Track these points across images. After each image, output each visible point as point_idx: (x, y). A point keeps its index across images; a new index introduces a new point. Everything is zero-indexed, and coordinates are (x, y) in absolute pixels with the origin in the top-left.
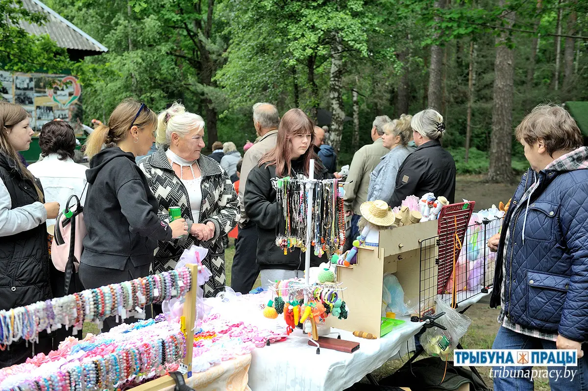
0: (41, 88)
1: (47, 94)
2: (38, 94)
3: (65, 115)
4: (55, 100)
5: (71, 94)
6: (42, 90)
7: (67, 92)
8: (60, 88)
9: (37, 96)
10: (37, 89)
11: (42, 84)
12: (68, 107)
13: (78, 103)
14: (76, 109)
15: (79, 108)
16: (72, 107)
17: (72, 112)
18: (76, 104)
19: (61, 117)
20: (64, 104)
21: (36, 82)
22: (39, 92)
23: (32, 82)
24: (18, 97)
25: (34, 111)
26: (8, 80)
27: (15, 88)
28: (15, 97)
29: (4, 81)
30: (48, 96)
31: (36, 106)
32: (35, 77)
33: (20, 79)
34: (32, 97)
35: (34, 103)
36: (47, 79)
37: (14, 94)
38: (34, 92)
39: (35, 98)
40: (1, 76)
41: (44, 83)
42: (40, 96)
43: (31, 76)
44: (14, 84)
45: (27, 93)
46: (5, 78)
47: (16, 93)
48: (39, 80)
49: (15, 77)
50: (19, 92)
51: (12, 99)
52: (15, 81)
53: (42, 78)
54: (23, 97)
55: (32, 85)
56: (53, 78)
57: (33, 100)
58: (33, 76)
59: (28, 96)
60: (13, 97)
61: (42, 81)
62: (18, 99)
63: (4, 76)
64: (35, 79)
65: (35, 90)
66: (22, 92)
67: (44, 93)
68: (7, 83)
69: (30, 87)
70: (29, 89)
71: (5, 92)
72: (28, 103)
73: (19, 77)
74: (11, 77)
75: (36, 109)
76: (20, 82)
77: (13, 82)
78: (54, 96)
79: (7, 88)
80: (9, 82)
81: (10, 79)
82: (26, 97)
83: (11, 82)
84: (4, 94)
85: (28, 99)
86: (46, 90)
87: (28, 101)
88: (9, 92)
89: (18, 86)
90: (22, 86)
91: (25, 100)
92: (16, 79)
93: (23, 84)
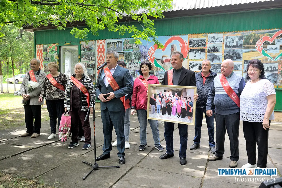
1: (257, 49)
2: (247, 50)
4: (264, 54)
6: (251, 46)
7: (277, 46)
8: (271, 43)
9: (246, 52)
10: (246, 46)
11: (251, 41)
12: (278, 60)
19: (270, 69)
20: (274, 58)
21: (245, 39)
22: (248, 48)
23: (241, 40)
24: (226, 54)
25: (242, 65)
26: (219, 41)
27: (225, 46)
28: (224, 54)
29: (216, 41)
30: (257, 51)
31: (244, 61)
32: (244, 35)
33: (230, 38)
34: (241, 53)
35: (242, 59)
36: (257, 35)
37: (224, 51)
38: (243, 48)
39: (243, 54)
40: (214, 37)
41: (253, 40)
42: (248, 52)
43: (241, 34)
44: (225, 43)
45: (236, 49)
46: (217, 39)
47: (226, 51)
48: (249, 37)
49: (225, 37)
50: (228, 49)
51: (222, 56)
52: (225, 40)
53: (252, 35)
54: (232, 53)
55: (242, 42)
56: (263, 34)
57: (241, 55)
58: (243, 35)
59: (237, 52)
60: (223, 55)
61: (252, 38)
62: (227, 55)
63: (216, 37)
64: (244, 37)
65: (243, 47)
66: (231, 49)
67: (253, 49)
68: (218, 43)
69: (239, 44)
70: (238, 46)
71: (216, 50)
72: (236, 59)
73: (229, 37)
74: (222, 38)
75: (243, 63)
76: (230, 41)
77: (223, 41)
78: (263, 50)
79: (217, 48)
80: (220, 42)
81: (221, 39)
82: (235, 53)
83: (221, 42)
84: (215, 52)
85: (237, 55)
86: (256, 45)
87: (236, 56)
88: (219, 50)
89: (228, 45)
90: (231, 44)
91: (234, 56)
92: (226, 39)
93: (232, 42)
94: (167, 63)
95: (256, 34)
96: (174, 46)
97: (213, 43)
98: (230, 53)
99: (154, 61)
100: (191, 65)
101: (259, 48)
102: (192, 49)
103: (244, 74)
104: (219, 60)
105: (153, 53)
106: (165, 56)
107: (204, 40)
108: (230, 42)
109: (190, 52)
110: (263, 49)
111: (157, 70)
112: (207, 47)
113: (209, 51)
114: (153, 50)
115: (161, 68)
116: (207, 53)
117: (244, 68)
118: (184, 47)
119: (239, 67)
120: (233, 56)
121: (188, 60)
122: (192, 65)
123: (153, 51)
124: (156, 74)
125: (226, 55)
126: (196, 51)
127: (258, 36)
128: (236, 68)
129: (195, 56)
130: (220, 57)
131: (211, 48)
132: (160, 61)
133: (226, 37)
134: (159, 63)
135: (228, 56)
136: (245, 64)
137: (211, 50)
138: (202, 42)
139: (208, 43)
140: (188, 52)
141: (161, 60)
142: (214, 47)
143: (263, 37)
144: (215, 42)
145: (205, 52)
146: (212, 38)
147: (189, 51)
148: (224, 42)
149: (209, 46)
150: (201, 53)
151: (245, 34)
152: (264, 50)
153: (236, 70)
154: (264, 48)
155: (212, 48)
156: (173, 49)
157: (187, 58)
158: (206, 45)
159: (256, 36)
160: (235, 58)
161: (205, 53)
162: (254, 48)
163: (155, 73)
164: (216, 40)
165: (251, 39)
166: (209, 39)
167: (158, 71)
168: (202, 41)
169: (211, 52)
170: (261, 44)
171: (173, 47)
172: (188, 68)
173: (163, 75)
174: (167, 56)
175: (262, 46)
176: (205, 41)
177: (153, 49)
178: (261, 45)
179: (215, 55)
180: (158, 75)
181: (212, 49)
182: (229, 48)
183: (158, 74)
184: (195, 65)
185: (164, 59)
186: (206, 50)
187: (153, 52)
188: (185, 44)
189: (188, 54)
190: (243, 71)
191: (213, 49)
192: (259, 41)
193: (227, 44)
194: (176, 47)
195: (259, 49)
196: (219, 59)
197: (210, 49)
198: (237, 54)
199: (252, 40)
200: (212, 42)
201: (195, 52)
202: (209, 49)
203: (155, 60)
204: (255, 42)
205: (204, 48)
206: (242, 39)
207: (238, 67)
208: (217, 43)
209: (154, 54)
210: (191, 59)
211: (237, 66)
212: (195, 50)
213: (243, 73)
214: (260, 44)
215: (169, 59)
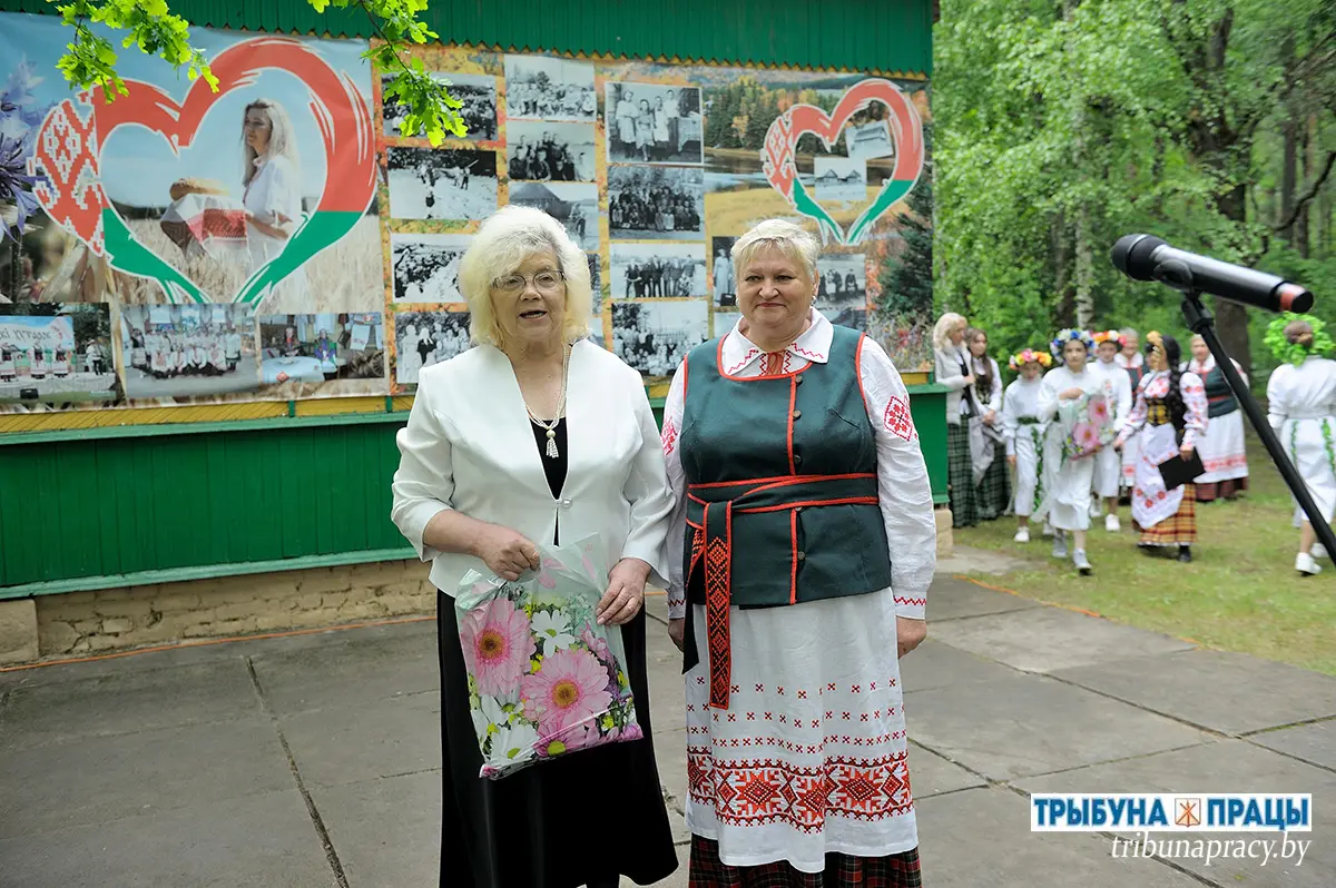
0: (739, 146)
1: (768, 173)
2: (725, 179)
3: (851, 278)
4: (804, 204)
5: (877, 173)
6: (741, 153)
7: (857, 162)
8: (828, 144)
9: (720, 189)
10: (718, 151)
11: (741, 124)
12: (862, 238)
13: (913, 216)
14: (902, 247)
15: (914, 243)
16: (882, 236)
17: (883, 261)
18: (903, 220)
19: (831, 288)
20: (846, 226)
21: (712, 113)
22: (728, 165)
23: (694, 116)
24: (622, 197)
25: (703, 263)
26: (573, 106)
27: (608, 145)
28: (610, 193)
29: (556, 109)
30: (769, 186)
31: (714, 238)
32: (707, 86)
33: (637, 98)
34: (695, 195)
35: (701, 226)
36: (767, 96)
37: (605, 177)
38: (702, 164)
39: (707, 197)
40: (542, 81)
41: (750, 119)
42: (730, 188)
43: (690, 81)
44: (606, 124)
45: (667, 170)
46: (560, 96)
47: (616, 175)
48: (729, 101)
49: (609, 89)
50: (628, 166)
51: (597, 208)
52: (609, 107)
53: (742, 90)
54: (648, 191)
55: (695, 127)
56: (794, 89)
57: (697, 208)
58: (700, 83)
59: (676, 186)
60: (600, 196)
61: (743, 107)
62: (624, 204)
63: (556, 82)
64: (706, 99)
65: (706, 155)
66: (644, 166)
67: (751, 172)
68: (572, 118)
69: (682, 141)
70: (680, 149)
71: (560, 168)
72: (675, 227)
73: (628, 86)
74: (592, 90)
75: (711, 253)
76: (635, 113)
77: (599, 112)
78: (797, 183)
79: (568, 150)
80: (581, 117)
81: (584, 97)
82: (667, 191)
83: (589, 113)
84: (553, 179)
85: (676, 204)
86: (763, 154)
87: (674, 212)
88: (577, 167)
89: (627, 137)
90: (642, 138)
91: (660, 209)
92: (614, 100)
93: (649, 125)
94: (216, 247)
95: (761, 85)
96: (271, 112)
97: (537, 116)
98: (641, 193)
99: (100, 226)
100: (408, 259)
101: (778, 167)
102: (402, 150)
103: (716, 314)
104: (582, 233)
105: (85, 153)
106: (199, 190)
107: (480, 93)
108: (633, 120)
109: (392, 166)
110: (798, 176)
111: (134, 297)
112: (503, 143)
113: (518, 171)
114: (85, 135)
115: (174, 286)
116: (504, 181)
117: (715, 283)
118: (345, 129)
119: (688, 279)
120: (656, 210)
121: (387, 223)
122: (412, 265)
123: (84, 140)
124: (132, 330)
125: (617, 201)
126: (436, 165)
127: (774, 101)
128: (676, 280)
129: (430, 202)
130: (589, 210)
131: (533, 154)
132: (157, 223)
133: (613, 89)
134: (152, 244)
135: (631, 210)
136: (720, 260)
137: (530, 161)
138: (471, 102)
139: (508, 111)
140: (382, 167)
141: (164, 218)
142: (548, 146)
143: (793, 108)
144: (550, 114)
145: (493, 173)
146: (534, 86)
147: (384, 161)
148: (603, 119)
149: (518, 132)
150: (466, 180)
151: (709, 81)
152: (801, 182)
153: (675, 294)
154: (799, 171)
155: (538, 150)
156: (260, 134)
157: (374, 210)
158: (500, 129)
159: (762, 98)
160: (669, 221)
161: (492, 182)
162: (757, 165)
163: (117, 320)
164: (556, 103)
165: (738, 114)
166: (513, 86)
167: (143, 307)
168: (470, 97)
169: (530, 174)
170: (787, 148)
171: (258, 123)
172: (387, 279)
173: (191, 341)
174: (215, 192)
175: (791, 156)
176: (492, 97)
177: (85, 124)
178: (787, 155)
179: (558, 199)
180: (148, 338)
181: (536, 159)
182: (630, 161)
183: (148, 332)
184: (435, 264)
185: (190, 211)
186: (498, 158)
187: (85, 149)
188: (348, 104)
189: (381, 177)
190: (711, 299)
191: (543, 156)
192: (775, 127)
193: (619, 131)
194: (288, 124)
195: (777, 178)
196: (582, 222)
197: (522, 154)
198: (677, 198)
199: (746, 118)
200: (535, 111)
201: (429, 171)
202: (516, 159)
203: (109, 220)
204: (757, 136)
205: (485, 147)
206: (698, 111)
207: (683, 275)
208: (562, 117)
209: (94, 164)
210: (406, 222)
211: (681, 271)
212: (426, 152)
213: (711, 311)
214: (779, 144)
215: (235, 212)
